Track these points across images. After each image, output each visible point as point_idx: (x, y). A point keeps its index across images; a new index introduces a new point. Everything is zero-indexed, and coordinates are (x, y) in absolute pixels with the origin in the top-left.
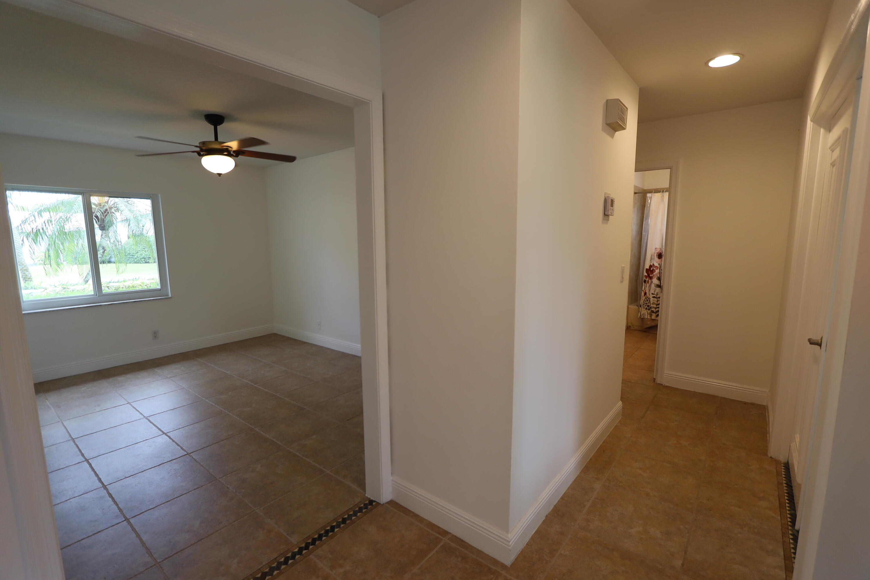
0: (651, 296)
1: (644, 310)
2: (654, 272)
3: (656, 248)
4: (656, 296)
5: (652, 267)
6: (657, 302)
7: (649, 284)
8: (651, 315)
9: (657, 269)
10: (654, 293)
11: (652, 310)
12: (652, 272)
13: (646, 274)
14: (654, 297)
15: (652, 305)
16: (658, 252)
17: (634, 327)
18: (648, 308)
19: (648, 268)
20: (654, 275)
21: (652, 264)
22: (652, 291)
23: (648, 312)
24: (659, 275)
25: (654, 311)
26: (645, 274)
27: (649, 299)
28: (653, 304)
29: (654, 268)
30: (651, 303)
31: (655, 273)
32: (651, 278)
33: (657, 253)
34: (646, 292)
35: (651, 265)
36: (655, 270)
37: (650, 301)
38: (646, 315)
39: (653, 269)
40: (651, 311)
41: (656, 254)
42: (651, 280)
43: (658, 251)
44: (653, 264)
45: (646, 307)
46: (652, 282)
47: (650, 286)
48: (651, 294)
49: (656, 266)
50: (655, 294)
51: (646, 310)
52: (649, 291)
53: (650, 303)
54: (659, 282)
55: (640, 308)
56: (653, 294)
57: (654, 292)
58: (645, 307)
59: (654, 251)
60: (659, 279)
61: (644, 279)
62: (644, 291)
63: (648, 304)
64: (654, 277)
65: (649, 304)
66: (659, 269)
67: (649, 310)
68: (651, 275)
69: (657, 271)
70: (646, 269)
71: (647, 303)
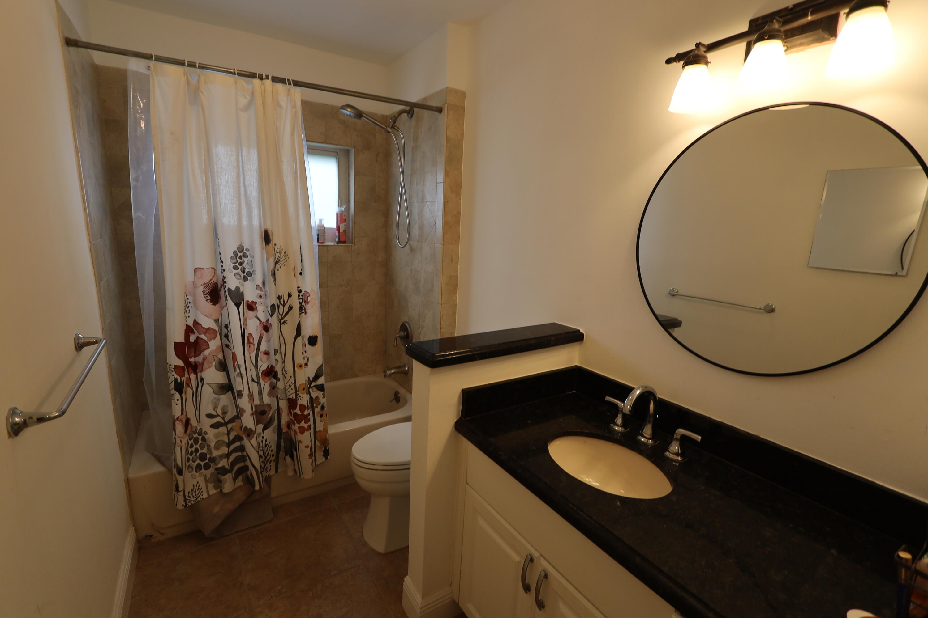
0: (206, 423)
1: (193, 477)
2: (204, 350)
3: (196, 270)
4: (223, 421)
5: (193, 332)
6: (228, 434)
7: (192, 389)
8: (218, 483)
9: (214, 338)
10: (215, 414)
11: (220, 465)
12: (195, 352)
13: (180, 363)
14: (215, 426)
15: (215, 453)
16: (207, 281)
17: (162, 534)
18: (202, 463)
19: (181, 338)
20: (205, 358)
21: (191, 324)
22: (207, 408)
23: (205, 477)
24: (220, 356)
25: (227, 467)
26: (174, 361)
27: (200, 434)
28: (217, 447)
29: (203, 336)
30: (212, 445)
31: (207, 353)
32: (195, 368)
33: (206, 285)
34: (189, 416)
35: (188, 327)
36: (206, 342)
37: (204, 439)
38: (204, 489)
39: (198, 337)
40: (217, 469)
41: (201, 289)
42: (196, 373)
43: (207, 278)
44: (196, 323)
45: (198, 461)
46: (202, 379)
47: (196, 394)
48: (204, 418)
49: (209, 329)
50: (218, 415)
51: (197, 474)
52: (197, 408)
53: (209, 446)
54: (225, 373)
55: (180, 478)
56: (210, 416)
57: (215, 408)
58: (195, 465)
59: (190, 277)
60: (223, 366)
61: (176, 380)
62: (181, 421)
63: (200, 451)
64: (206, 365)
65: (205, 451)
66: (218, 335)
67: (207, 467)
68: (192, 360)
69: (214, 344)
70: (175, 344)
71: (197, 450)
